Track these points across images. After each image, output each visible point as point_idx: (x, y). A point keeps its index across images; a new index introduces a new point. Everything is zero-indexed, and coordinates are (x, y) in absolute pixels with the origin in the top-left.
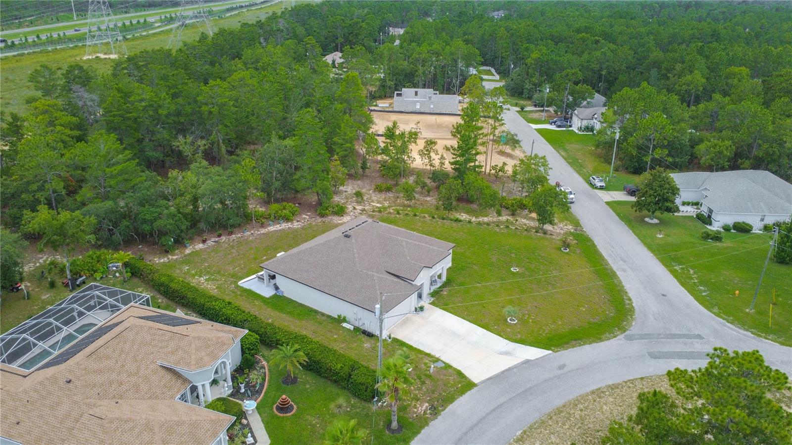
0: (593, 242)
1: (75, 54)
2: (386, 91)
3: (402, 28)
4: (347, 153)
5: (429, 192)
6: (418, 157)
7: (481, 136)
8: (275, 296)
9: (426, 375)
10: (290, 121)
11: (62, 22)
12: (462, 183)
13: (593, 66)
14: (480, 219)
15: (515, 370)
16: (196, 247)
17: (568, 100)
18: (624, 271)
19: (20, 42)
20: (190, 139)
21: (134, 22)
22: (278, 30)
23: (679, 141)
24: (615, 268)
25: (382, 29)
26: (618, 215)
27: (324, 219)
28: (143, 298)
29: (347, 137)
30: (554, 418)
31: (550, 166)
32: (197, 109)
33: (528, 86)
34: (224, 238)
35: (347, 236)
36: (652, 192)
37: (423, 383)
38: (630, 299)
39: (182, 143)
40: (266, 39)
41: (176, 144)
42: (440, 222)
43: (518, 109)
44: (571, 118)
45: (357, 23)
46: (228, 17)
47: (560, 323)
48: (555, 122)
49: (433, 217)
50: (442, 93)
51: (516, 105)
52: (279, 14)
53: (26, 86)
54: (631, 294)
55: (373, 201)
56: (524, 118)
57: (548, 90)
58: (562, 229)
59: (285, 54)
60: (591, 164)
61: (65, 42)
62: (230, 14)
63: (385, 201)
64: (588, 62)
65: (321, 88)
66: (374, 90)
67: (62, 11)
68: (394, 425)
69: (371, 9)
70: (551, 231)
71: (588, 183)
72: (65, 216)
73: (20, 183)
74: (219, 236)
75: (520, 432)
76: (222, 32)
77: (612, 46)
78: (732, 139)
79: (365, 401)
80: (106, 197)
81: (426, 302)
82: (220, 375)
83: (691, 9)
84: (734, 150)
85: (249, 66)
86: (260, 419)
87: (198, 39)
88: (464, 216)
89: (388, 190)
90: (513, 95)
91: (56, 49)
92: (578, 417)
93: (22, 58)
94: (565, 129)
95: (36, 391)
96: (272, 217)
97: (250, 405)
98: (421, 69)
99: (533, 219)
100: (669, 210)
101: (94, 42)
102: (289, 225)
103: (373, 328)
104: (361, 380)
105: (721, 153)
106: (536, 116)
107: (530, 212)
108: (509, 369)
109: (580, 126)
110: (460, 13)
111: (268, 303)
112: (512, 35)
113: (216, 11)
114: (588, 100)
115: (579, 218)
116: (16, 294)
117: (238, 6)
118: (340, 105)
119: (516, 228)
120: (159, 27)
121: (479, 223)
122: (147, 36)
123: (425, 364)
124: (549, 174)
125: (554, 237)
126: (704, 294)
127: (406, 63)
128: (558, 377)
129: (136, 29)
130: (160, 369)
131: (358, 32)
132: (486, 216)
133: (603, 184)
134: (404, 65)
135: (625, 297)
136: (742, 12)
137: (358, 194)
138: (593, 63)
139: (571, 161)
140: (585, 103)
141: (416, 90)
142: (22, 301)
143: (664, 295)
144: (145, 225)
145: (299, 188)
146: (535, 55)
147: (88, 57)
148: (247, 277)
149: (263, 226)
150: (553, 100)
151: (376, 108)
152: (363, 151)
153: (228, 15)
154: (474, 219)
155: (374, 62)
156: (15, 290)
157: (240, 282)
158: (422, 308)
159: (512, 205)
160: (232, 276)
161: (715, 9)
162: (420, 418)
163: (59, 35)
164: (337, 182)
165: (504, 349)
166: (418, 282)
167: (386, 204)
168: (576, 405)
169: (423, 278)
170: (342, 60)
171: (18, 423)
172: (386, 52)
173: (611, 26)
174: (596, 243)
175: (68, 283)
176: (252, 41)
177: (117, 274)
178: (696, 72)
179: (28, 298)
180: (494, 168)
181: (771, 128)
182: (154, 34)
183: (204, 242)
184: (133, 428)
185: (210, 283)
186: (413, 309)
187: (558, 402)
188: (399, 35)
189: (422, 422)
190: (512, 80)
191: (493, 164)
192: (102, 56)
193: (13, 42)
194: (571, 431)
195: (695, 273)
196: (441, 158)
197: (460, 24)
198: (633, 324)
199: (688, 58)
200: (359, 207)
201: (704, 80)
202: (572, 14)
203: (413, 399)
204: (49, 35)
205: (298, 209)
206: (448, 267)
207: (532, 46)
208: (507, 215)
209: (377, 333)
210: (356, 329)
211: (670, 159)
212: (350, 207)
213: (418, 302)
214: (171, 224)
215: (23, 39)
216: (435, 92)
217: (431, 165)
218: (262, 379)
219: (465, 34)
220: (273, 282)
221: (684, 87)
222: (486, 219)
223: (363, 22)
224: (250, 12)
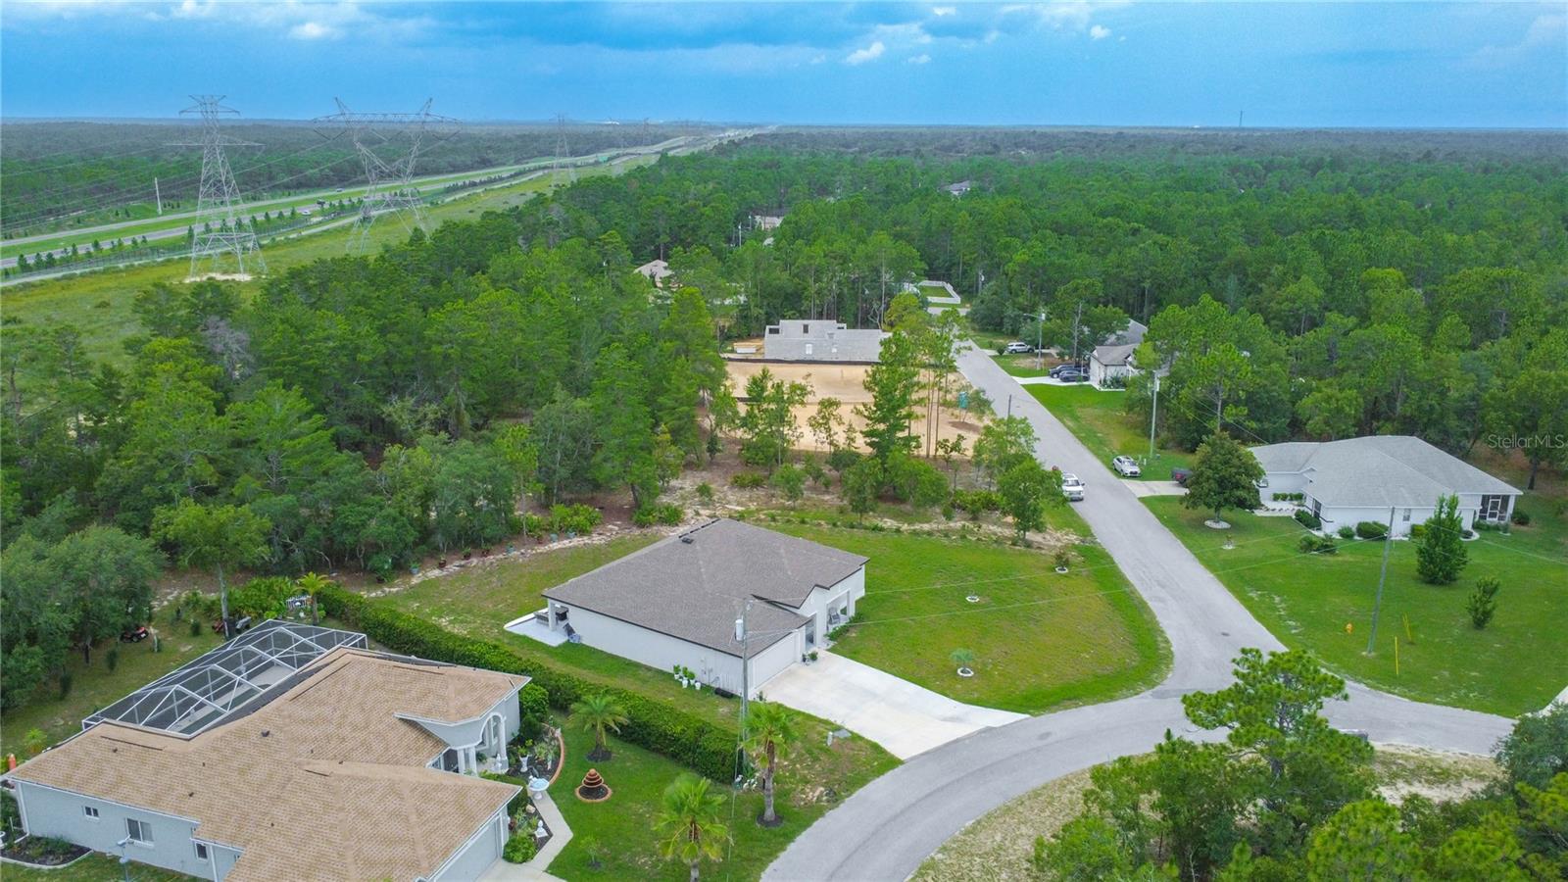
0: (1112, 559)
1: (168, 274)
2: (749, 326)
3: (778, 217)
4: (682, 422)
5: (827, 485)
6: (807, 431)
7: (916, 388)
8: (568, 644)
9: (821, 749)
10: (581, 372)
11: (136, 219)
12: (883, 464)
13: (1126, 273)
14: (917, 527)
15: (967, 741)
16: (429, 574)
17: (1082, 333)
18: (1161, 600)
19: (64, 255)
20: (410, 402)
21: (273, 215)
22: (549, 224)
23: (1267, 392)
24: (1145, 596)
25: (740, 218)
26: (1160, 517)
27: (645, 531)
28: (355, 638)
29: (681, 395)
30: (1026, 803)
31: (1035, 435)
32: (424, 351)
33: (1010, 312)
34: (474, 561)
35: (687, 541)
36: (1209, 473)
37: (816, 759)
38: (1167, 641)
39: (397, 410)
40: (527, 240)
41: (387, 409)
42: (846, 532)
43: (994, 353)
44: (1088, 365)
45: (696, 207)
46: (448, 204)
47: (1046, 675)
48: (1058, 373)
49: (835, 525)
50: (853, 326)
51: (991, 346)
52: (550, 194)
53: (87, 332)
54: (1170, 634)
55: (729, 503)
56: (1003, 368)
57: (1043, 316)
58: (1058, 540)
59: (566, 263)
60: (1118, 438)
61: (146, 255)
62: (452, 198)
63: (751, 501)
64: (1118, 267)
65: (632, 317)
66: (727, 324)
67: (136, 199)
68: (769, 813)
69: (719, 183)
70: (1040, 543)
71: (1110, 469)
72: (223, 513)
73: (140, 468)
74: (467, 557)
75: (971, 822)
76: (449, 227)
77: (1161, 238)
78: (1359, 387)
79: (722, 782)
80: (280, 490)
81: (821, 647)
82: (487, 747)
83: (1321, 172)
84: (1363, 405)
85: (500, 285)
86: (555, 806)
87: (407, 241)
88: (889, 523)
89: (756, 484)
90: (983, 330)
91: (132, 266)
92: (1066, 801)
93: (71, 282)
94: (1075, 384)
95: (215, 749)
96: (556, 526)
97: (539, 785)
98: (813, 288)
99: (1009, 525)
100: (1242, 504)
101: (205, 253)
102: (586, 539)
103: (733, 685)
104: (714, 746)
105: (1339, 410)
106: (1025, 362)
107: (1005, 514)
108: (957, 741)
109: (1102, 377)
110: (887, 187)
111: (556, 653)
112: (980, 224)
113: (424, 192)
114: (1120, 333)
115: (1090, 522)
116: (138, 645)
117: (467, 182)
118: (668, 344)
119: (979, 539)
120: (320, 223)
121: (915, 533)
122: (298, 240)
123: (820, 733)
124: (1036, 448)
125: (1043, 552)
126: (1293, 631)
127: (785, 276)
128: (1038, 750)
129: (276, 228)
130: (399, 723)
131: (697, 223)
132: (927, 522)
133: (1136, 469)
134: (782, 278)
135: (1159, 639)
136: (1419, 176)
137: (704, 491)
138: (1126, 267)
139: (1083, 435)
140: (1112, 338)
141: (806, 322)
142: (148, 655)
143: (1224, 634)
144: (345, 535)
145: (601, 477)
146: (1020, 257)
147: (193, 279)
148: (517, 618)
149: (540, 541)
150: (1054, 333)
151: (732, 356)
152: (708, 422)
153: (448, 200)
154: (905, 527)
155: (728, 275)
156: (135, 639)
157: (506, 626)
158: (814, 657)
159: (973, 502)
160: (493, 617)
161: (1367, 172)
162: (811, 807)
163: (134, 242)
164: (666, 471)
165: (949, 714)
166: (806, 611)
167: (753, 506)
168: (1065, 786)
169: (816, 606)
170: (669, 273)
171: (191, 795)
172: (749, 257)
173: (1168, 204)
174: (1116, 560)
175: (223, 626)
176: (504, 243)
177: (302, 615)
178: (1304, 277)
179: (159, 651)
180: (941, 444)
181: (1421, 365)
182: (310, 236)
183: (442, 566)
184: (372, 790)
185: (457, 626)
186: (800, 657)
187: (1037, 782)
188: (774, 229)
189: (815, 812)
190: (982, 302)
191: (940, 439)
192: (219, 277)
193: (50, 256)
194: (1052, 820)
195: (1282, 601)
196: (849, 430)
197: (886, 206)
198: (1170, 676)
199: (1290, 255)
200: (705, 512)
201: (1320, 293)
202: (1097, 184)
203: (801, 781)
204: (116, 243)
205: (600, 515)
206: (857, 598)
207: (1017, 242)
208: (965, 520)
209: (739, 691)
210: (705, 688)
211: (1254, 425)
212: (689, 513)
213: (807, 649)
214: (389, 533)
215: (70, 249)
216: (841, 325)
217: (831, 443)
218: (555, 753)
219: (895, 224)
220: (564, 623)
221: (1286, 306)
222: (926, 527)
223: (704, 206)
224: (491, 194)
